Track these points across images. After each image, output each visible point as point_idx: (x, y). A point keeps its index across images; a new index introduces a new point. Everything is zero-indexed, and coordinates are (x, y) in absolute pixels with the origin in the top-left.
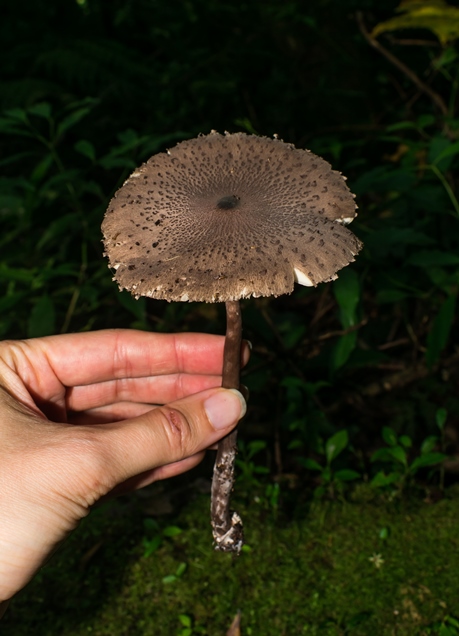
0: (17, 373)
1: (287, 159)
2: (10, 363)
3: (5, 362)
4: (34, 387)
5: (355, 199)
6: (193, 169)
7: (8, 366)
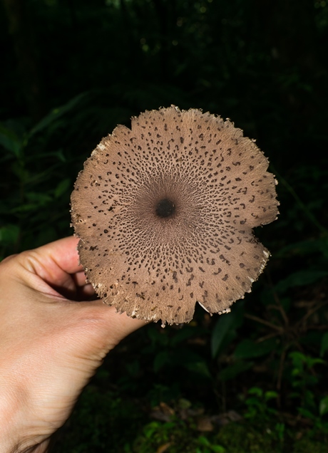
0: (36, 273)
1: (230, 154)
2: (30, 269)
3: (27, 270)
4: (49, 279)
5: (278, 207)
6: (147, 153)
7: (30, 272)
